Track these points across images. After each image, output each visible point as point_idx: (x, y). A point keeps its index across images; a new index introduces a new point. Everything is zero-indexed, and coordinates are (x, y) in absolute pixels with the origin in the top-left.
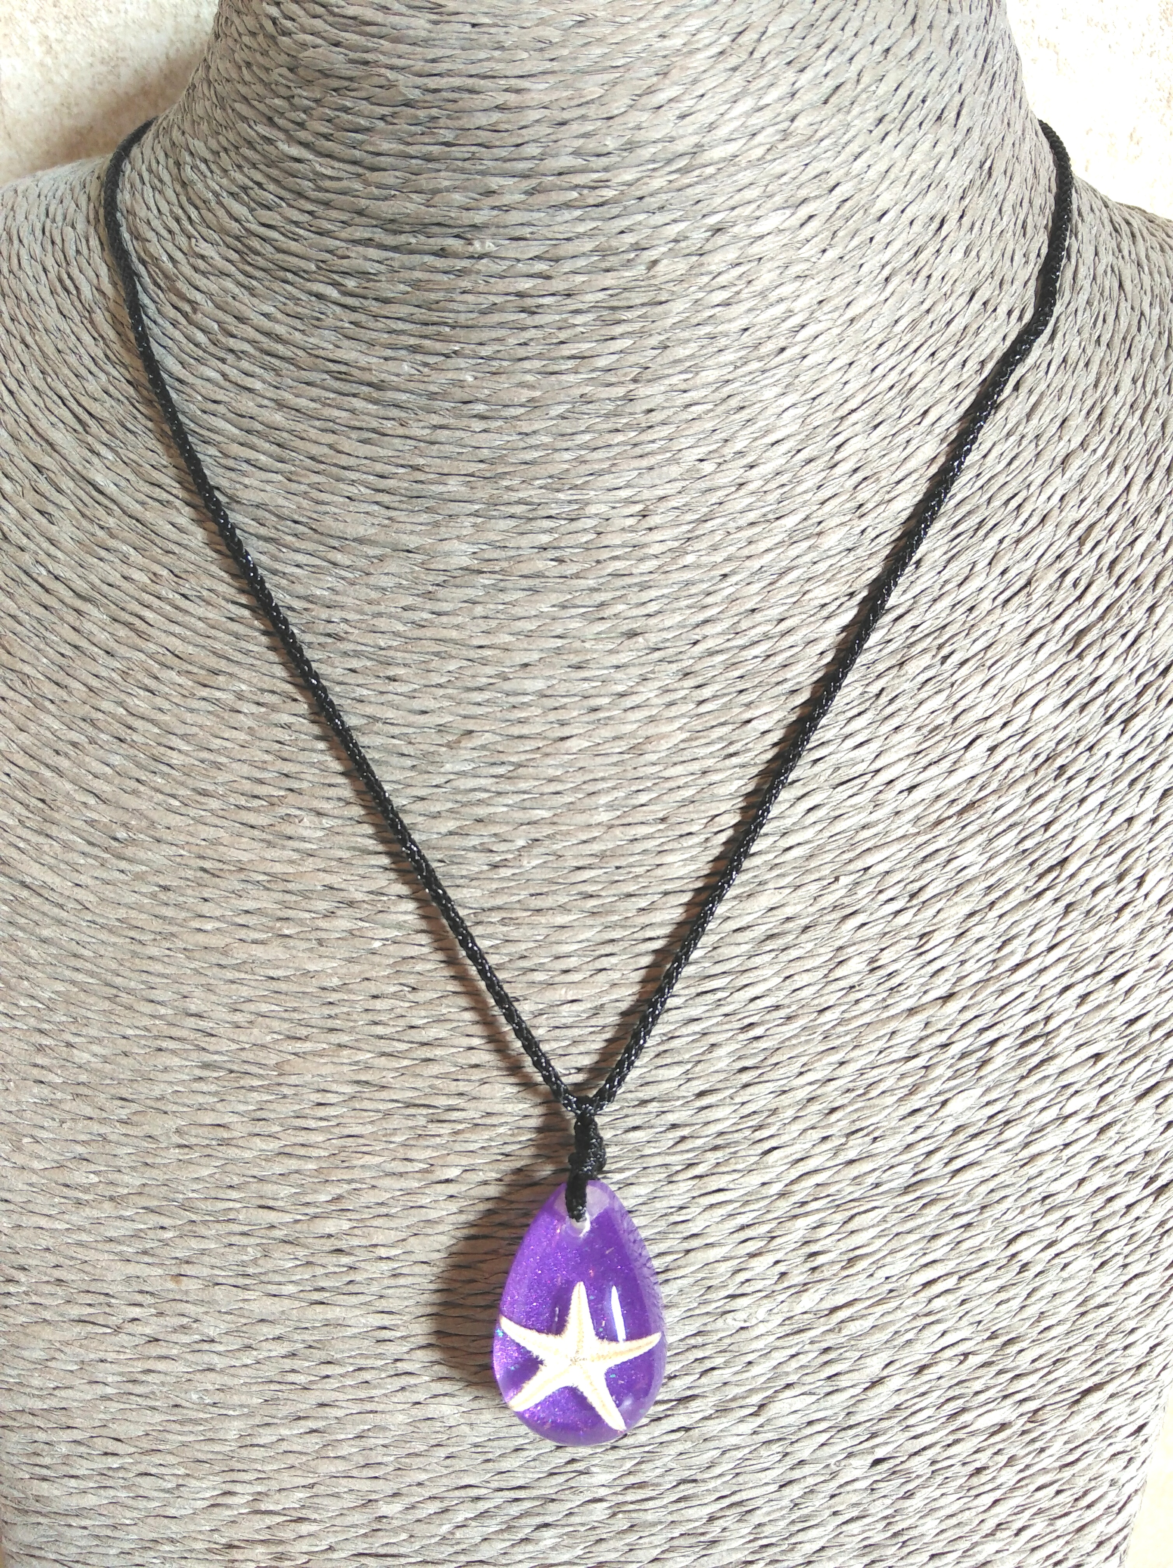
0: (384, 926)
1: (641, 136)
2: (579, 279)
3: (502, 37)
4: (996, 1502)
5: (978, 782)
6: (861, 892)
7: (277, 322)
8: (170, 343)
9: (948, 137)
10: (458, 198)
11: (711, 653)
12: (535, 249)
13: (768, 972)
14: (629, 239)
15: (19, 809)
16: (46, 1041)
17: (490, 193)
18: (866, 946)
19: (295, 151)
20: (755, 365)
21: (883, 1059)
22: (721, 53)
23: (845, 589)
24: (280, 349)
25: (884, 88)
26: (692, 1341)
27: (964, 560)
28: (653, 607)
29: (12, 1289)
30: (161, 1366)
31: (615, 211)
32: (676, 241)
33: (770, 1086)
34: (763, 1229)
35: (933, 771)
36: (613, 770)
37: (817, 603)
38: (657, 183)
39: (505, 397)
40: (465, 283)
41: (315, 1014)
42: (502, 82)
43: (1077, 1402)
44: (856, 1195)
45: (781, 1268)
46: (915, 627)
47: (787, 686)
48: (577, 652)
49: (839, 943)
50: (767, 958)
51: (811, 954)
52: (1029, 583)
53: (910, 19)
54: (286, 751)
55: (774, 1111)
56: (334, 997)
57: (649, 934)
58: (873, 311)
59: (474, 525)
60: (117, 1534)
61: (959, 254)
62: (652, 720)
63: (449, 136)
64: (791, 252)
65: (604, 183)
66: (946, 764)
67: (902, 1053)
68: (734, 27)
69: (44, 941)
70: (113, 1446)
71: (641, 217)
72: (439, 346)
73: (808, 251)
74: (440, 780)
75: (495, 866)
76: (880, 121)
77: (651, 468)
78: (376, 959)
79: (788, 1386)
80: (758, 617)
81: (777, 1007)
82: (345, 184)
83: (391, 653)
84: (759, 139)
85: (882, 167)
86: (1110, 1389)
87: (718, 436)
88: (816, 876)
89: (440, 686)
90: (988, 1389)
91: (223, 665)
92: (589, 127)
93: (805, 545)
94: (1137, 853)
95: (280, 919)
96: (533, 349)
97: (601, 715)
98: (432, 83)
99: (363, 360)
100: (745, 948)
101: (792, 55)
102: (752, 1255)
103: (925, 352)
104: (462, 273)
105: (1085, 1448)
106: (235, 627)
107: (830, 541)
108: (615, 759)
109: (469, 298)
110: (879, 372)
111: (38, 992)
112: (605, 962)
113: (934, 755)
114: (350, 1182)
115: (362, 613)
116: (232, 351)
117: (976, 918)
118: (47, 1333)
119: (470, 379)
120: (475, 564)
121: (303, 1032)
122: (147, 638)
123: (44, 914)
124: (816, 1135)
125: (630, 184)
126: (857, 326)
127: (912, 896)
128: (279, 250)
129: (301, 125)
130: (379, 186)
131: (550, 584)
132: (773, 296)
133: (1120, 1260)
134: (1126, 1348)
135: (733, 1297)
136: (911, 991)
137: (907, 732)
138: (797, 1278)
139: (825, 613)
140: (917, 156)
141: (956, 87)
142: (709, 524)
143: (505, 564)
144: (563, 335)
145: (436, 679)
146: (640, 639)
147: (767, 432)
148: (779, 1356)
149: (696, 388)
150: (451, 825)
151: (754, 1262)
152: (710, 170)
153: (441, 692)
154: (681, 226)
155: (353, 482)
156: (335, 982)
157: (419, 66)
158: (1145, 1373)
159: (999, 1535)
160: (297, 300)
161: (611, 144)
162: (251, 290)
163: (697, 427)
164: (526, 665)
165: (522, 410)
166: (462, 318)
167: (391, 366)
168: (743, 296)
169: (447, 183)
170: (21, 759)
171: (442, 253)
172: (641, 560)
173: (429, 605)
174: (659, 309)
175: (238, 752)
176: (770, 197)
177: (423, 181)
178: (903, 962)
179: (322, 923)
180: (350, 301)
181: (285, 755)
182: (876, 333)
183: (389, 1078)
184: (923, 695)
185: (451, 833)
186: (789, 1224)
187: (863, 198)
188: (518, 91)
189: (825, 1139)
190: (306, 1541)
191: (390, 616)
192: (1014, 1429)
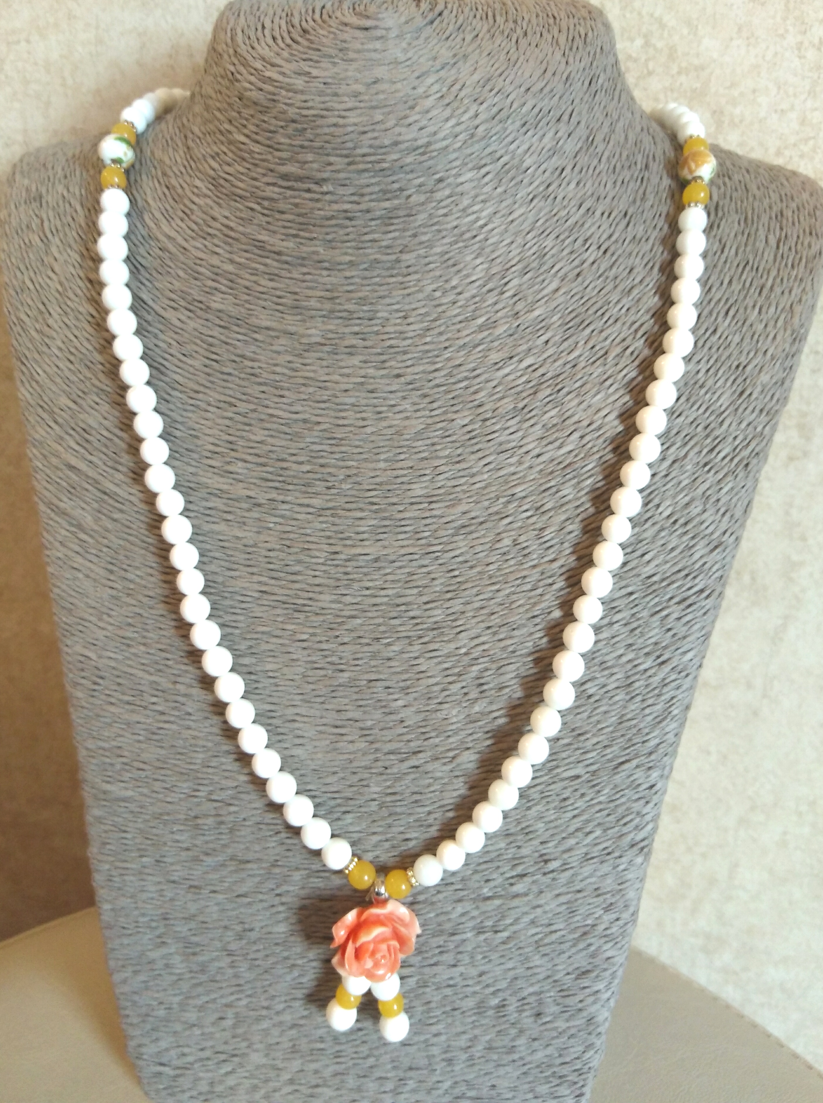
0: (275, 516)
1: (401, 138)
2: (373, 204)
3: (337, 91)
4: (574, 817)
5: (574, 453)
6: (511, 506)
7: (232, 221)
8: (179, 230)
9: (563, 129)
10: (315, 166)
11: (438, 386)
12: (352, 191)
13: (461, 544)
14: (396, 186)
15: (104, 457)
16: (115, 569)
17: (330, 164)
18: (513, 533)
19: (243, 139)
20: (461, 244)
21: (519, 590)
22: (442, 97)
23: (507, 355)
24: (232, 234)
25: (525, 109)
26: (420, 724)
27: (571, 341)
28: (409, 363)
29: (96, 687)
30: (166, 726)
31: (389, 173)
32: (420, 186)
33: (462, 601)
34: (456, 670)
35: (550, 447)
36: (387, 443)
37: (492, 362)
38: (409, 160)
39: (339, 259)
40: (319, 205)
41: (241, 557)
42: (336, 113)
43: (616, 768)
44: (504, 656)
45: (465, 690)
46: (543, 375)
47: (476, 403)
48: (371, 384)
49: (499, 531)
50: (461, 537)
51: (484, 536)
52: (606, 353)
53: (542, 71)
54: (231, 432)
55: (463, 613)
56: (250, 550)
57: (403, 523)
58: (523, 217)
59: (323, 322)
60: (143, 810)
61: (573, 185)
62: (407, 418)
63: (311, 137)
64: (478, 191)
65: (383, 161)
66: (557, 444)
67: (529, 587)
68: (449, 81)
69: (115, 520)
70: (142, 766)
71: (402, 176)
72: (307, 235)
73: (487, 189)
74: (302, 445)
75: (328, 488)
76: (524, 125)
77: (409, 295)
78: (271, 532)
79: (468, 749)
80: (462, 368)
81: (466, 562)
82: (264, 157)
83: (282, 384)
84: (459, 138)
85: (525, 147)
86: (634, 763)
87: (444, 278)
88: (487, 497)
89: (304, 400)
90: (570, 757)
91: (202, 389)
92: (376, 134)
93: (486, 333)
94: (656, 493)
95: (226, 512)
96: (351, 237)
97: (383, 415)
98: (305, 112)
99: (272, 241)
100: (450, 532)
101: (476, 96)
102: (450, 683)
103: (553, 236)
104: (318, 200)
105: (622, 793)
106: (207, 370)
107: (500, 330)
108: (389, 437)
109: (322, 213)
110: (527, 246)
111: (110, 545)
112: (382, 536)
113: (550, 439)
114: (256, 639)
115: (268, 364)
116: (209, 234)
117: (570, 521)
118: (112, 709)
119: (322, 251)
120: (323, 341)
121: (236, 566)
122: (166, 375)
123: (115, 507)
124: (483, 625)
125: (396, 161)
126: (515, 223)
127: (537, 509)
128: (233, 186)
129: (245, 126)
130: (280, 159)
131: (359, 350)
132: (470, 210)
133: (639, 698)
134: (644, 742)
135: (440, 703)
136: (535, 556)
137: (538, 427)
138: (472, 695)
139: (497, 367)
140: (546, 140)
141: (570, 102)
142: (438, 323)
143: (337, 341)
144: (365, 230)
145: (303, 397)
146: (402, 379)
147: (467, 276)
148: (463, 734)
149: (432, 256)
150: (308, 468)
151: (451, 687)
152: (435, 154)
153: (305, 403)
154: (422, 180)
155: (265, 300)
156: (251, 542)
157: (298, 104)
158: (653, 757)
159: (576, 834)
160: (241, 211)
161: (387, 142)
162: (218, 204)
163: (432, 274)
164: (346, 391)
165: (345, 266)
166: (318, 222)
167: (285, 244)
168: (454, 210)
169: (311, 159)
170: (105, 433)
171: (309, 191)
172: (405, 339)
173: (301, 361)
174: (412, 218)
175: (208, 431)
176: (467, 164)
177: (300, 157)
178: (530, 542)
179: (246, 514)
180: (266, 212)
181: (230, 432)
182: (526, 227)
183: (276, 590)
184: (546, 409)
185: (308, 472)
186: (469, 669)
187: (516, 162)
188: (344, 117)
189: (489, 628)
190: (233, 815)
191: (283, 366)
192: (583, 779)
